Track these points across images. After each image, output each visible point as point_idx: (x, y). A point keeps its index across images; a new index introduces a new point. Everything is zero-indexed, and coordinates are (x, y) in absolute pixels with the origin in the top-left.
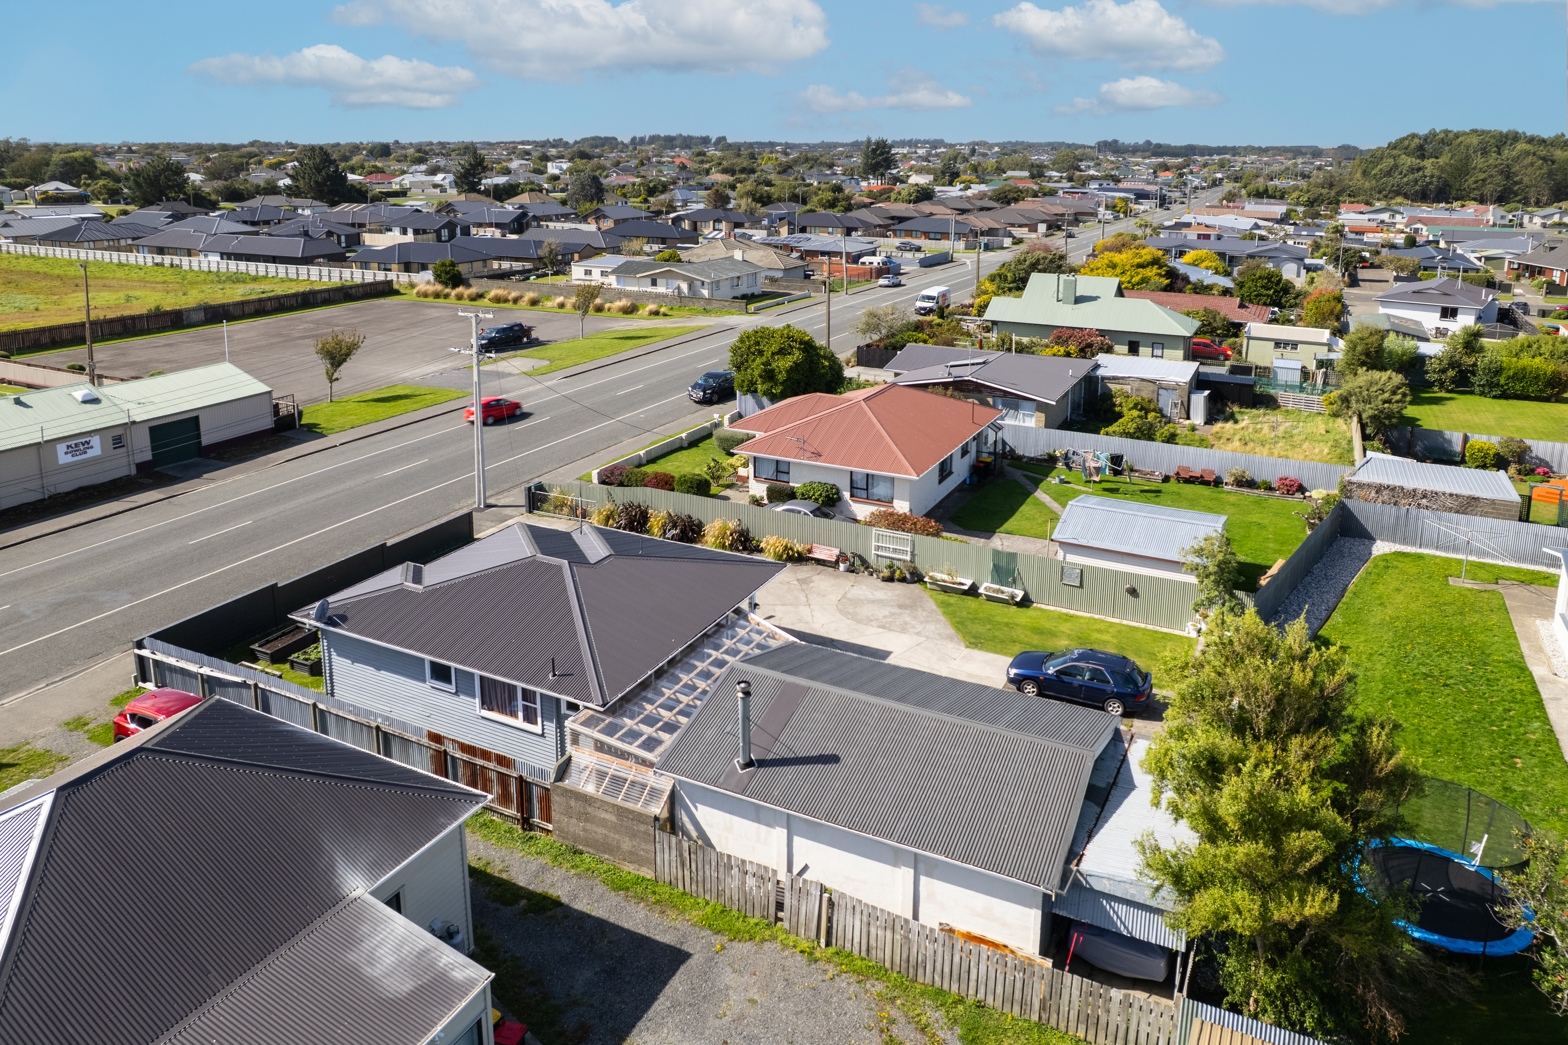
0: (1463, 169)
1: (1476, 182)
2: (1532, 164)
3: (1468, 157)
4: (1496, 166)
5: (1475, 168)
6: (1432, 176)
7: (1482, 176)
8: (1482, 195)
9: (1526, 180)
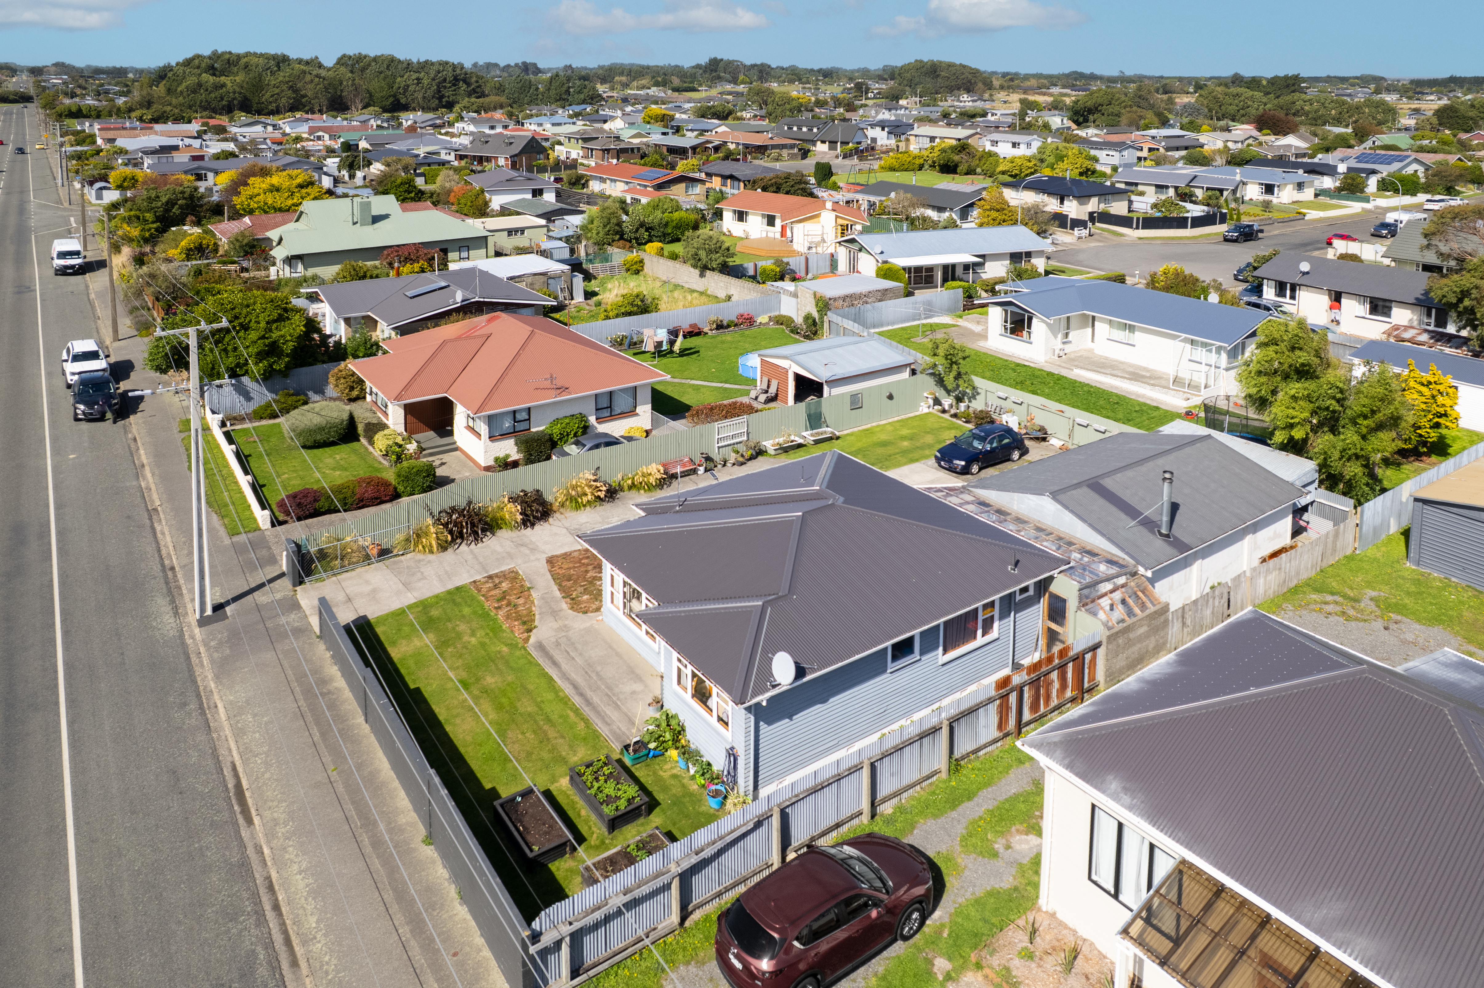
0: (258, 85)
1: (272, 96)
2: (312, 81)
3: (260, 75)
4: (287, 83)
5: (268, 85)
6: (234, 93)
7: (277, 91)
8: (278, 107)
9: (309, 94)
